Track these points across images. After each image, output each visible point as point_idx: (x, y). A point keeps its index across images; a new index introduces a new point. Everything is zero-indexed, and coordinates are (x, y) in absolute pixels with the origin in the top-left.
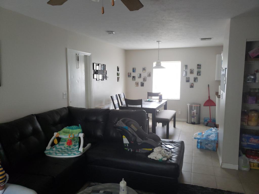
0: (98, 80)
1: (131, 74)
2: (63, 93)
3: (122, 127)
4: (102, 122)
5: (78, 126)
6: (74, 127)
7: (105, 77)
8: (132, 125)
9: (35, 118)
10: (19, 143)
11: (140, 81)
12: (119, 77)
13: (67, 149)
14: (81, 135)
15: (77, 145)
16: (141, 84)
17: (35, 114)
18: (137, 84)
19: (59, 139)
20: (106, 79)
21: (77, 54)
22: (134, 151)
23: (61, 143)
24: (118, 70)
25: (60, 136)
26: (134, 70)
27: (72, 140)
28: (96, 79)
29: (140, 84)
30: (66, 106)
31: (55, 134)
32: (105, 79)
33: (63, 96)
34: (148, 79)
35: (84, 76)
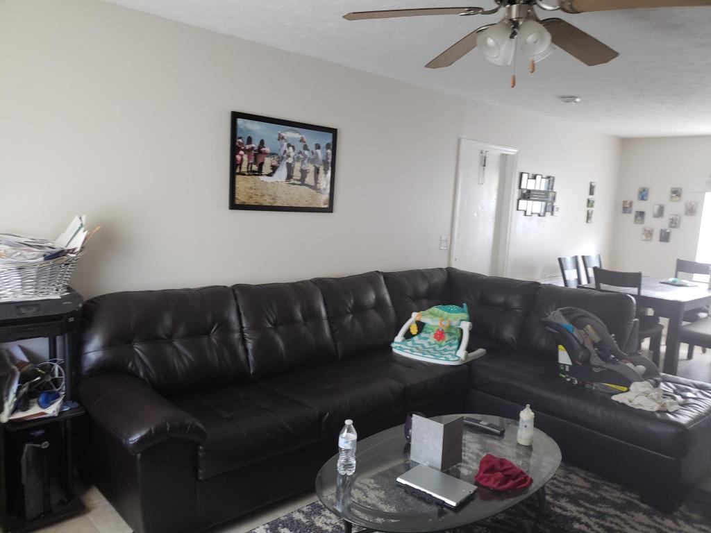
0: (528, 213)
1: (631, 204)
2: (441, 237)
3: (558, 325)
4: (518, 310)
5: (462, 306)
6: (454, 308)
7: (550, 209)
8: (589, 326)
9: (382, 278)
10: (350, 317)
11: (659, 225)
12: (592, 212)
13: (434, 349)
14: (466, 326)
15: (455, 344)
16: (661, 234)
17: (382, 272)
18: (649, 234)
19: (421, 326)
20: (552, 214)
21: (484, 152)
22: (581, 383)
23: (423, 335)
24: (591, 193)
25: (423, 320)
26: (643, 195)
27: (445, 331)
28: (523, 212)
29: (656, 235)
30: (444, 266)
31: (415, 316)
32: (548, 214)
33: (440, 244)
34: (686, 221)
35: (495, 201)
